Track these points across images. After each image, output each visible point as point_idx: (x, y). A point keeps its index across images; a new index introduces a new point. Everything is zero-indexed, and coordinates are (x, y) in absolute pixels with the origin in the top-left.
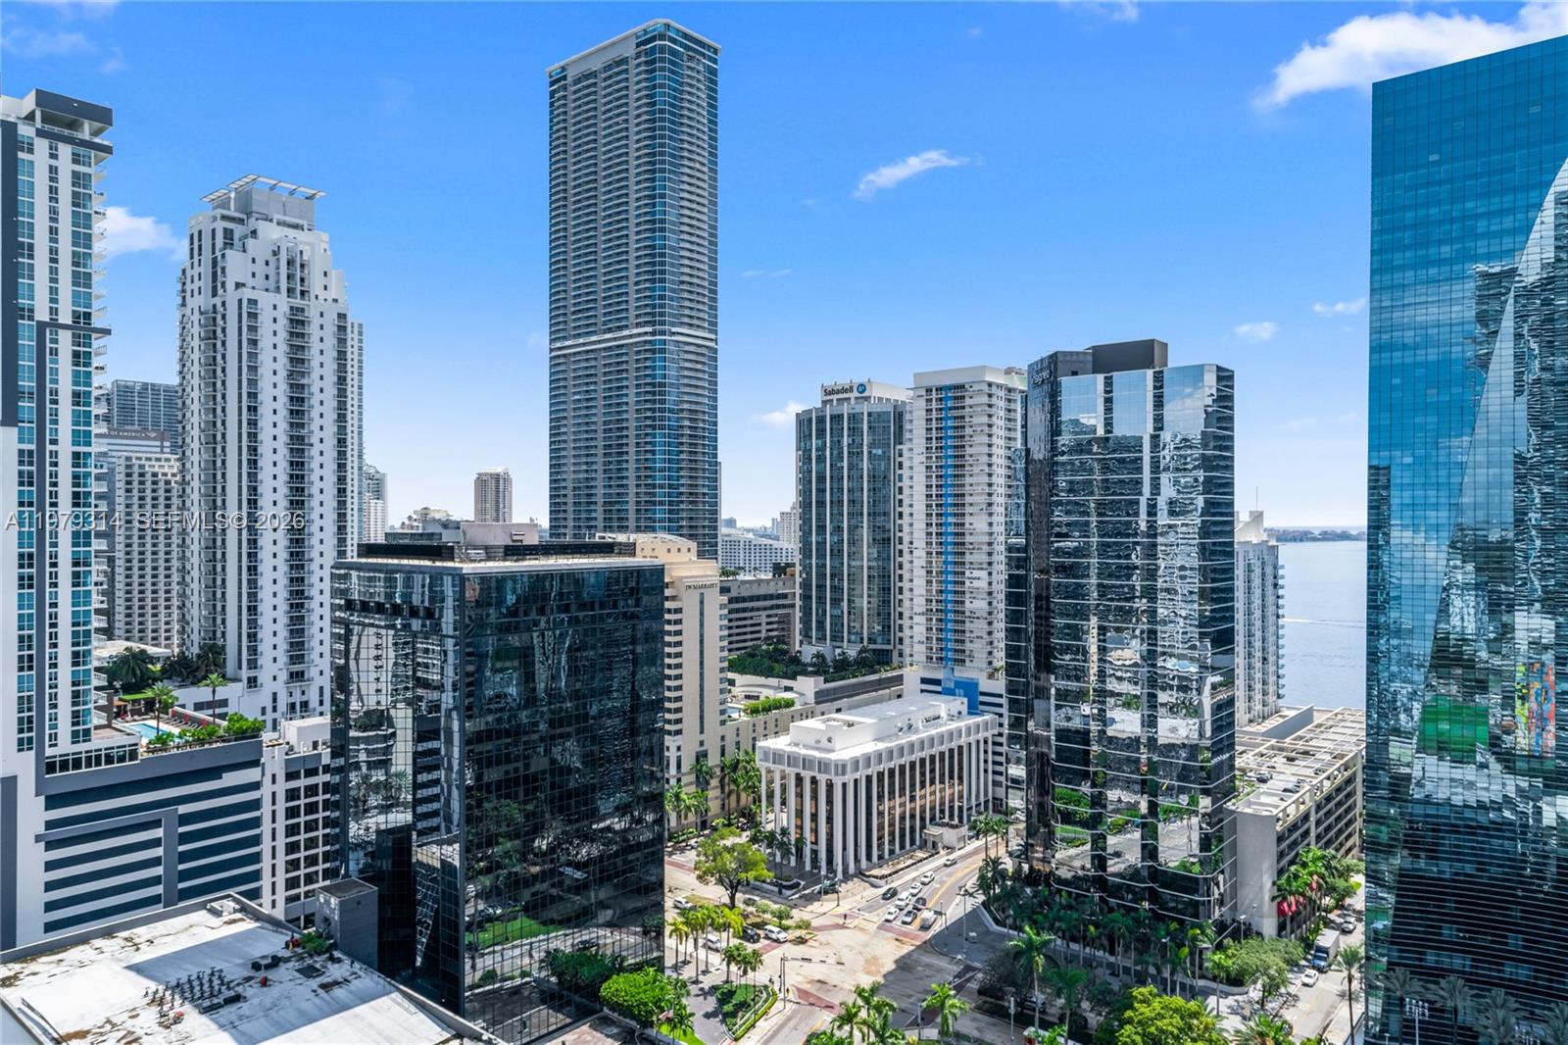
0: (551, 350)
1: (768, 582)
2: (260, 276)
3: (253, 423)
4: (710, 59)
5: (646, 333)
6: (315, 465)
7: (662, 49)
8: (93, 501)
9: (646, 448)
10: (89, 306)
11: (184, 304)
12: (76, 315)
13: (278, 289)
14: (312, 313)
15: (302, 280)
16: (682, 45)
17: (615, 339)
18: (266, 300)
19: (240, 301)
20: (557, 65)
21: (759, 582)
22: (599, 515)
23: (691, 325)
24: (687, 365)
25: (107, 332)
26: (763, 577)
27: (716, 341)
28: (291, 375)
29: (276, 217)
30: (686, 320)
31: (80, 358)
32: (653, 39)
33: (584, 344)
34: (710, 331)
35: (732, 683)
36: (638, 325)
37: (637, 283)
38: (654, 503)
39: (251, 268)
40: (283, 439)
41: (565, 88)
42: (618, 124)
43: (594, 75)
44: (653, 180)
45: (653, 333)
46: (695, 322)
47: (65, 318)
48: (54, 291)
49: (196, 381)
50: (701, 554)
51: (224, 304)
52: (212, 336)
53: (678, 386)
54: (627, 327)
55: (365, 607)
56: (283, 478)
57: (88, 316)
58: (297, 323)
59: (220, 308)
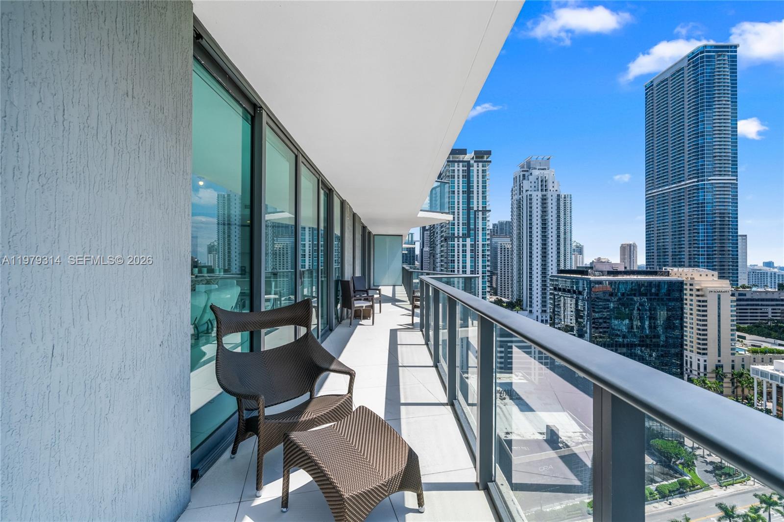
0: (646, 195)
1: (773, 292)
2: (533, 187)
3: (531, 232)
4: (732, 52)
5: (694, 182)
6: (550, 244)
7: (702, 58)
8: (487, 256)
9: (694, 231)
10: (486, 204)
11: (512, 199)
12: (483, 207)
13: (538, 190)
14: (549, 196)
15: (546, 186)
16: (714, 52)
17: (677, 187)
18: (534, 194)
19: (527, 195)
20: (649, 81)
21: (767, 292)
22: (670, 260)
23: (720, 175)
24: (717, 193)
25: (490, 211)
26: (770, 290)
27: (737, 180)
28: (542, 216)
29: (538, 168)
30: (717, 173)
31: (484, 219)
32: (698, 55)
33: (662, 191)
34: (732, 176)
35: (744, 338)
36: (690, 179)
37: (689, 161)
38: (699, 255)
39: (530, 185)
40: (540, 236)
41: (652, 89)
42: (678, 96)
43: (667, 80)
44: (698, 115)
45: (698, 181)
46: (723, 173)
47: (480, 209)
48: (478, 202)
49: (515, 221)
50: (720, 277)
51: (522, 197)
52: (519, 207)
53: (712, 203)
54: (683, 181)
55: (564, 290)
56: (540, 249)
57: (486, 207)
58: (544, 200)
59: (521, 198)
